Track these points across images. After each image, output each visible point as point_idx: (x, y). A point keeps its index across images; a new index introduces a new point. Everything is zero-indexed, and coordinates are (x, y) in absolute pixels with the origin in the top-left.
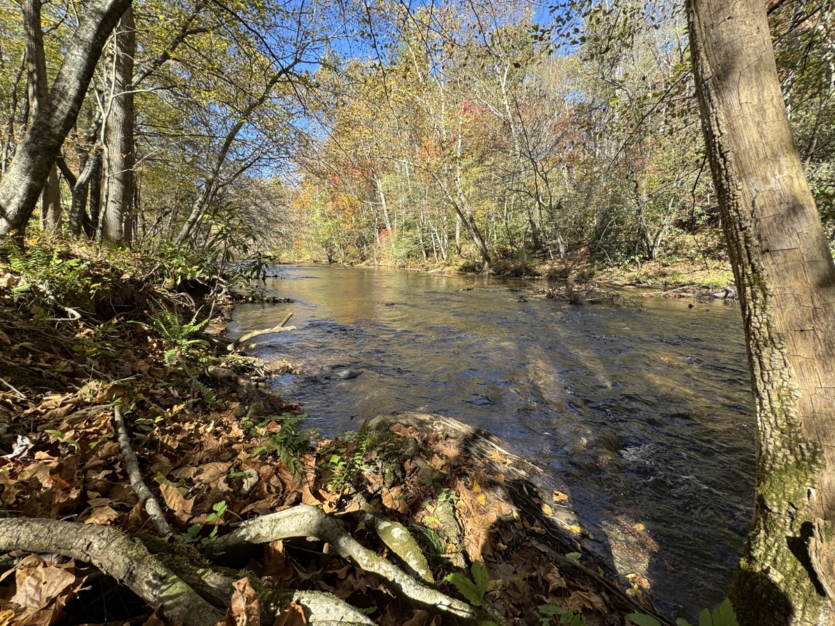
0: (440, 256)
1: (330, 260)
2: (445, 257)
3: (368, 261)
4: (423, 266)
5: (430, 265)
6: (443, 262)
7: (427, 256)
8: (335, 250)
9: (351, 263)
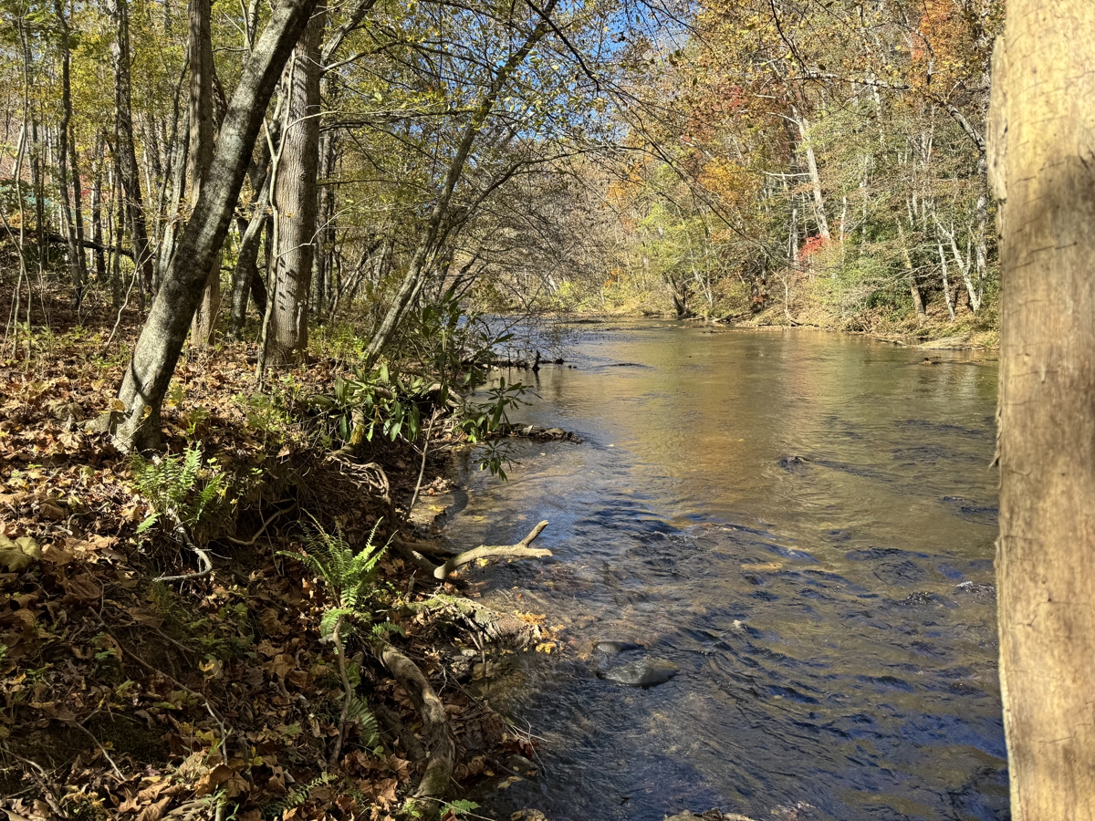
0: (962, 301)
1: (680, 309)
2: (976, 304)
3: (769, 313)
4: (911, 327)
5: (931, 325)
6: (970, 316)
7: (925, 300)
8: (693, 287)
9: (728, 319)
